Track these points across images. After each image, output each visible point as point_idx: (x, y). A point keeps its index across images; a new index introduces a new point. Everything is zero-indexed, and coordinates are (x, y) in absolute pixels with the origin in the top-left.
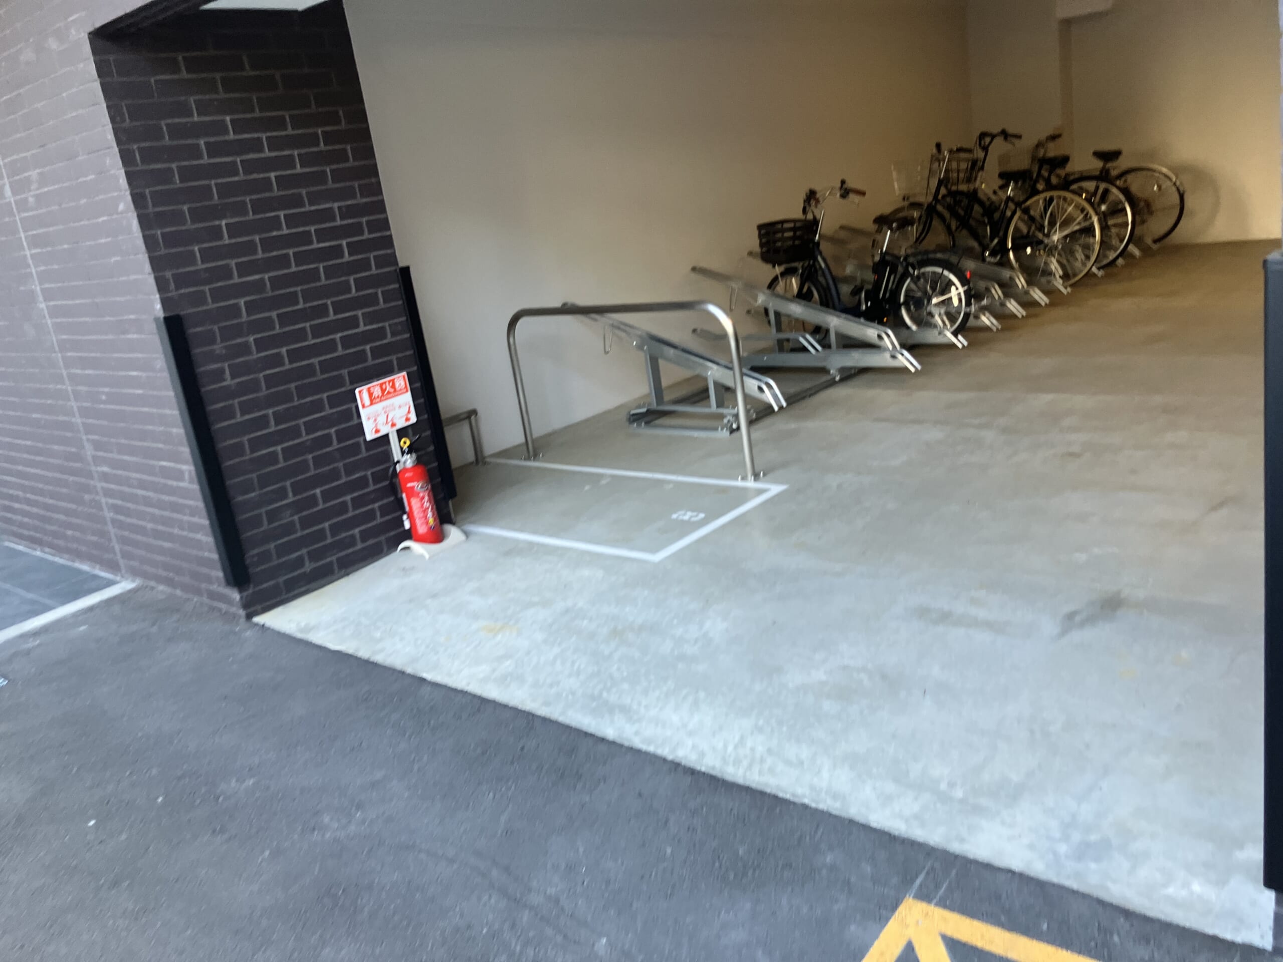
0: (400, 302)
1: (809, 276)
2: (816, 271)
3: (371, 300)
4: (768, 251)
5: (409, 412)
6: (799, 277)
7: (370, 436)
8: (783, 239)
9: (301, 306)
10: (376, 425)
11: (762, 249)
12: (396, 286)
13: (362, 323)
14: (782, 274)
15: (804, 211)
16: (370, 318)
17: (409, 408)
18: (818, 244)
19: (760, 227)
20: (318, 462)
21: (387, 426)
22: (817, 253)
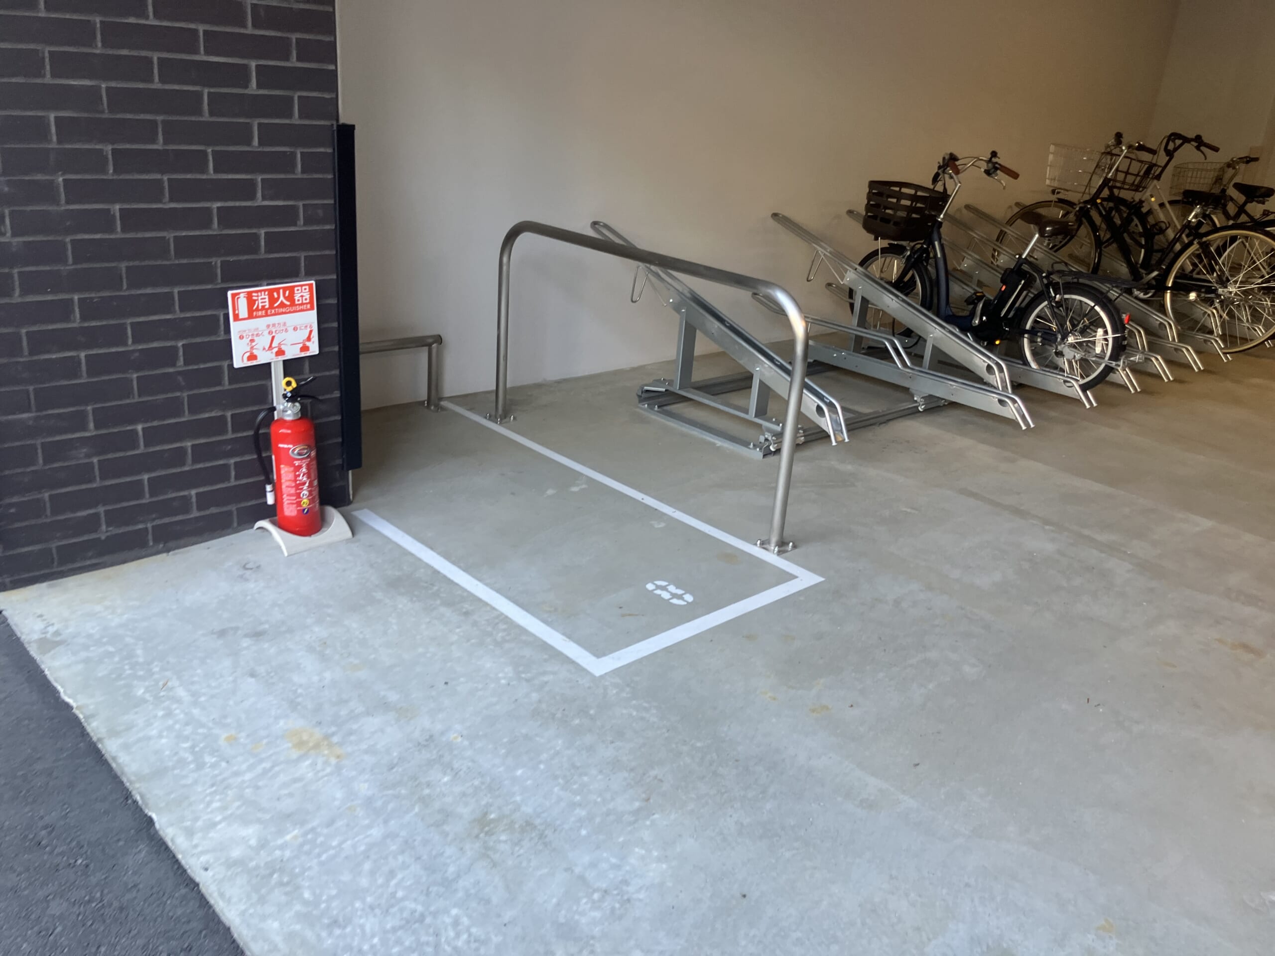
0: (330, 176)
1: (917, 262)
2: (928, 257)
3: (285, 163)
4: (874, 217)
5: (309, 339)
6: (904, 260)
7: (239, 361)
8: (896, 207)
9: (159, 146)
10: (252, 348)
11: (867, 213)
12: (330, 150)
13: (259, 194)
14: (884, 251)
15: (935, 179)
16: (273, 189)
17: (311, 332)
18: (940, 224)
19: (872, 184)
20: (146, 386)
21: (269, 352)
22: (935, 236)
